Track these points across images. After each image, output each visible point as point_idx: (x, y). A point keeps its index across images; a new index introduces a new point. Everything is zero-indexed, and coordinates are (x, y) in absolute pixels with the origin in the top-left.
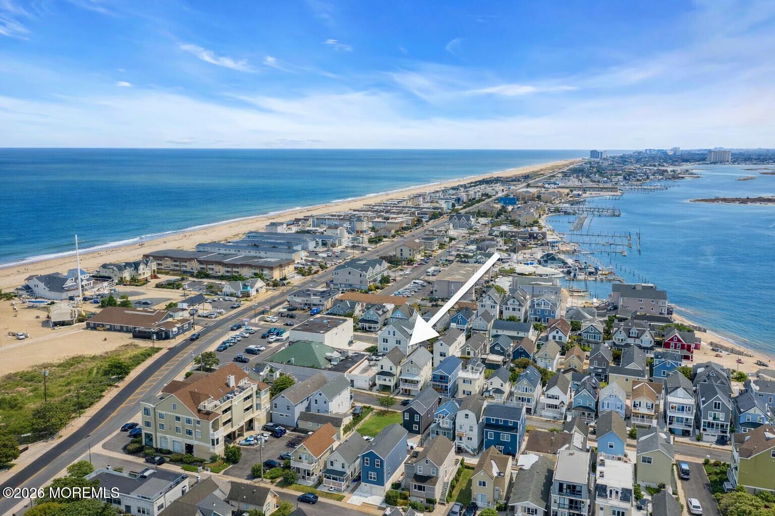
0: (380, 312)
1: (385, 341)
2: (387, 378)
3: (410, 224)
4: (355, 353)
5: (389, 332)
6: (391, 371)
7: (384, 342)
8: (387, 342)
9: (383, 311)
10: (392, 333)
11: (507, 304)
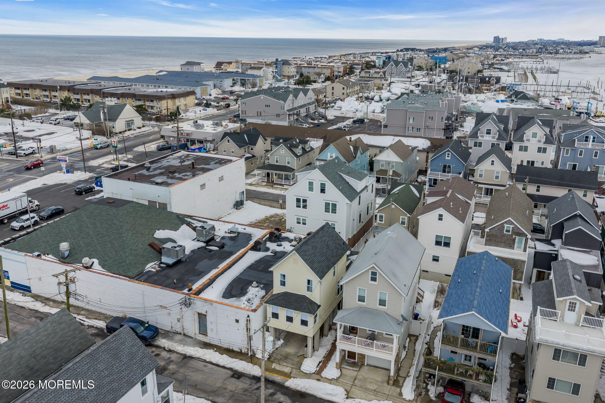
0: (299, 151)
1: (302, 203)
2: (297, 316)
3: (342, 71)
4: (231, 232)
5: (311, 184)
6: (308, 294)
7: (298, 206)
8: (305, 207)
9: (303, 149)
10: (317, 187)
11: (523, 141)
